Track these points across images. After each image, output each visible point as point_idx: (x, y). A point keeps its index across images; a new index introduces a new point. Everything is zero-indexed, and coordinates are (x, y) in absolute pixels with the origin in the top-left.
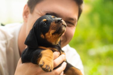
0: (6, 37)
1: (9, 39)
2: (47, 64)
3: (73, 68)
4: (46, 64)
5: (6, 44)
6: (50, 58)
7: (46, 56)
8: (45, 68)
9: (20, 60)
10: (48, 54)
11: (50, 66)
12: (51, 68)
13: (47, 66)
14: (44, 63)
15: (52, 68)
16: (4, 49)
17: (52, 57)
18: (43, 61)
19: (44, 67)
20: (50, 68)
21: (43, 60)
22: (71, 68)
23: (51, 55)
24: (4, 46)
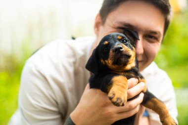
0: (74, 54)
1: (78, 57)
2: (119, 97)
3: (155, 99)
4: (117, 96)
5: (74, 63)
6: (123, 87)
7: (118, 85)
8: (116, 102)
9: (88, 85)
10: (120, 82)
11: (123, 99)
12: (123, 101)
13: (118, 99)
14: (114, 94)
15: (125, 101)
16: (71, 70)
17: (126, 87)
18: (113, 92)
19: (115, 100)
20: (121, 101)
21: (114, 90)
22: (152, 99)
23: (125, 84)
24: (71, 66)
